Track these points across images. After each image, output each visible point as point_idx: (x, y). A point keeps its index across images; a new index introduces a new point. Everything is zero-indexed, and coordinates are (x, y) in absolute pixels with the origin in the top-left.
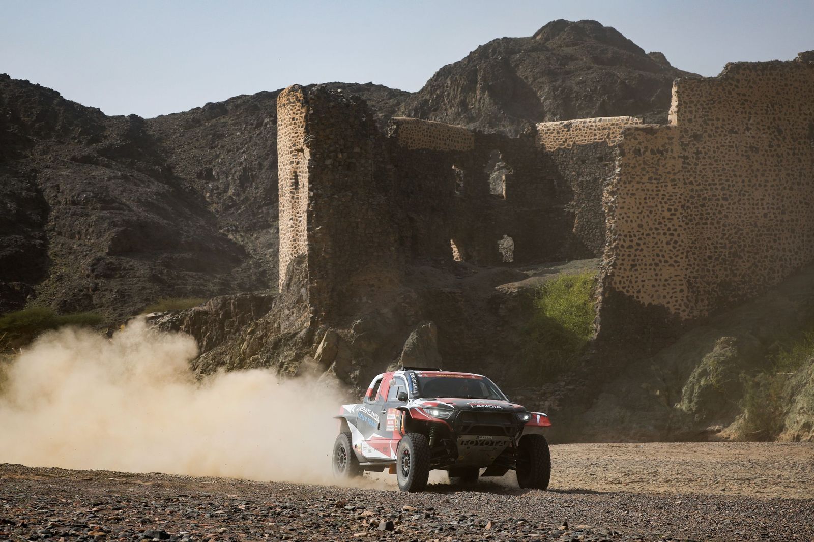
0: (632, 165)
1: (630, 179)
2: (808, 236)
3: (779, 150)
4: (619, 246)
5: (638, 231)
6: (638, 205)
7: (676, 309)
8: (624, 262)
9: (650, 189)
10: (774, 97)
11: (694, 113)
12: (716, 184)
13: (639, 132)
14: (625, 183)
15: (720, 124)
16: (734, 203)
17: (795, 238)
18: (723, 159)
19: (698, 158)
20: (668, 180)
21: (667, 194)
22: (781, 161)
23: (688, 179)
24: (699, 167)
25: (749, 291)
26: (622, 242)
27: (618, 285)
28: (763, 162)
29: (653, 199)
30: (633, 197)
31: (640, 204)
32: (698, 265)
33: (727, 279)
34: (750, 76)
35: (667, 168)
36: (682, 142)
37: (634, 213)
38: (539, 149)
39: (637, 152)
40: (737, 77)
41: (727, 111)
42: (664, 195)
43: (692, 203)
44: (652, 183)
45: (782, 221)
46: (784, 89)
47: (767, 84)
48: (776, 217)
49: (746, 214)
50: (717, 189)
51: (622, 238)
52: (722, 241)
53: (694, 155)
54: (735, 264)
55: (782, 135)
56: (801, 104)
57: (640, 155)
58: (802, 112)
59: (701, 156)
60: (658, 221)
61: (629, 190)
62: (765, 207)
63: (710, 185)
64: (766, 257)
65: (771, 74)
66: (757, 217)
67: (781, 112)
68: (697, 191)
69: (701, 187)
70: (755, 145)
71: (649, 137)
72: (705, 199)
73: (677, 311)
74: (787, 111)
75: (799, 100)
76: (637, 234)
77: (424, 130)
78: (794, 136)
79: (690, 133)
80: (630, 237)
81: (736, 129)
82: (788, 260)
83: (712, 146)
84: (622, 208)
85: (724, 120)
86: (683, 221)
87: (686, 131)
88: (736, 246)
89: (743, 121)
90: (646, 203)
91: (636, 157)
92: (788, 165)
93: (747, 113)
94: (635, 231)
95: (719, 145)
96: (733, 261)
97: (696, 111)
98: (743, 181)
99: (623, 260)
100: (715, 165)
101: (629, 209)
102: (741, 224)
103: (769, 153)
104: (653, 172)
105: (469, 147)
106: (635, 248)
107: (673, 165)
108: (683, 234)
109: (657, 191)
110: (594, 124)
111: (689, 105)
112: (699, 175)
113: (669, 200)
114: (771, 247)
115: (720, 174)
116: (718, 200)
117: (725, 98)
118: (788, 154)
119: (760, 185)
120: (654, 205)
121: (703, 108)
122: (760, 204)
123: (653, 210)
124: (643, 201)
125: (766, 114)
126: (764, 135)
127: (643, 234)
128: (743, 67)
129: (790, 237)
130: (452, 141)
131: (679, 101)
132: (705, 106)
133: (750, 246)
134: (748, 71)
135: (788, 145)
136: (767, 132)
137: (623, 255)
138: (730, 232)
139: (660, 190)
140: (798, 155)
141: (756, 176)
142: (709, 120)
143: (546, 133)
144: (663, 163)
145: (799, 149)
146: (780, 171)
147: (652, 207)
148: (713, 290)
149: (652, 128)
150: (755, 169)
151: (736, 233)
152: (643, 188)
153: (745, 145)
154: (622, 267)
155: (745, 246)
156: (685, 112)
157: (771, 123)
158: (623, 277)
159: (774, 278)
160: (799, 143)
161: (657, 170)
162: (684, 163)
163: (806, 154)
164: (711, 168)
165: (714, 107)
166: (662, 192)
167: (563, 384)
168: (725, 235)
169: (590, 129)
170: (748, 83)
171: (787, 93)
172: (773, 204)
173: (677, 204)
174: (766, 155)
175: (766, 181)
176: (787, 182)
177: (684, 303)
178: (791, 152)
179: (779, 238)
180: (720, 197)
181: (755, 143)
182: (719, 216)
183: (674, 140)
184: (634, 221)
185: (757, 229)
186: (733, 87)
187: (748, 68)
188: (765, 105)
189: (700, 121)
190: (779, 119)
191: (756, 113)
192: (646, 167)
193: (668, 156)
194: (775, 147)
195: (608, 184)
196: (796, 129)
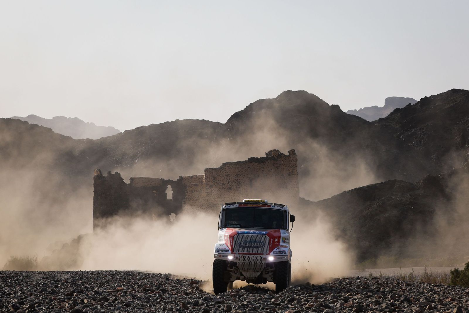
0: (190, 196)
10: (238, 173)
14: (188, 201)
15: (219, 182)
20: (202, 199)
22: (240, 192)
23: (208, 199)
34: (230, 167)
36: (207, 188)
38: (183, 185)
40: (225, 167)
41: (222, 178)
43: (210, 206)
47: (235, 169)
53: (211, 192)
55: (240, 184)
59: (212, 192)
61: (189, 203)
63: (216, 200)
65: (237, 166)
67: (240, 177)
68: (211, 202)
70: (231, 188)
71: (196, 187)
72: (214, 205)
74: (242, 177)
75: (247, 173)
78: (245, 184)
79: (209, 185)
81: (225, 183)
84: (187, 208)
87: (208, 185)
89: (227, 181)
90: (195, 207)
91: (192, 193)
92: (243, 193)
93: (229, 178)
95: (219, 188)
97: (211, 179)
98: (227, 199)
100: (217, 195)
103: (236, 190)
104: (197, 197)
105: (160, 185)
107: (204, 195)
109: (199, 203)
110: (199, 176)
111: (209, 177)
112: (212, 198)
115: (219, 197)
117: (221, 174)
119: (233, 200)
125: (235, 178)
128: (227, 164)
130: (153, 183)
131: (205, 176)
132: (214, 177)
134: (229, 165)
135: (243, 187)
136: (235, 184)
141: (231, 197)
142: (215, 181)
143: (185, 179)
144: (201, 195)
146: (240, 195)
149: (197, 184)
152: (194, 202)
156: (208, 179)
161: (199, 197)
162: (207, 194)
165: (217, 177)
169: (198, 178)
170: (229, 169)
171: (242, 171)
175: (235, 199)
183: (204, 187)
186: (224, 170)
187: (229, 164)
188: (235, 175)
189: (212, 181)
190: (240, 179)
191: (231, 178)
192: (195, 196)
193: (202, 192)
194: (238, 188)
195: (183, 201)
196: (246, 182)
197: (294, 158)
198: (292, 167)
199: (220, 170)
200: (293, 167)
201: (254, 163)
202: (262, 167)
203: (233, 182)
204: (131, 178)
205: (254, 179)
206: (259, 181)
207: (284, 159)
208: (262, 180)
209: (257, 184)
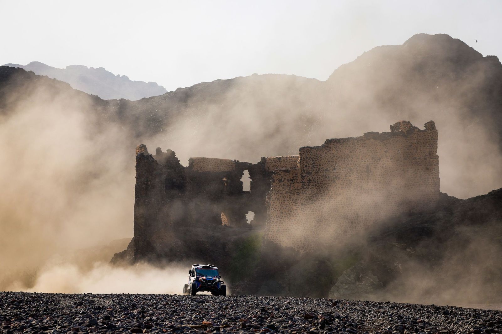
0: (278, 186)
1: (277, 192)
3: (350, 178)
4: (272, 222)
5: (281, 215)
6: (281, 204)
7: (298, 249)
9: (286, 197)
10: (349, 154)
13: (282, 172)
14: (274, 194)
15: (321, 167)
18: (321, 183)
19: (310, 183)
20: (295, 192)
21: (295, 199)
23: (304, 192)
24: (310, 187)
26: (273, 220)
27: (271, 238)
28: (342, 183)
29: (288, 201)
30: (278, 200)
34: (336, 145)
35: (294, 187)
36: (302, 176)
37: (279, 207)
38: (267, 170)
39: (280, 180)
40: (330, 146)
41: (325, 161)
42: (292, 199)
44: (287, 194)
48: (348, 208)
49: (333, 207)
51: (273, 218)
52: (320, 219)
53: (308, 182)
55: (352, 171)
56: (363, 157)
57: (282, 182)
58: (363, 160)
59: (311, 181)
60: (290, 210)
61: (276, 197)
62: (343, 204)
63: (315, 194)
65: (347, 144)
66: (338, 208)
67: (352, 161)
68: (309, 197)
69: (311, 195)
71: (286, 174)
72: (312, 200)
73: (298, 250)
74: (355, 160)
75: (362, 155)
77: (207, 162)
78: (358, 171)
79: (306, 172)
80: (277, 217)
81: (329, 169)
83: (317, 177)
84: (273, 205)
85: (323, 165)
86: (302, 210)
87: (304, 171)
89: (332, 166)
91: (280, 183)
92: (355, 184)
93: (335, 162)
94: (279, 215)
95: (320, 176)
97: (309, 162)
99: (273, 228)
100: (318, 186)
101: (276, 205)
102: (330, 211)
103: (345, 179)
104: (288, 189)
105: (232, 169)
106: (279, 222)
107: (297, 186)
108: (302, 216)
109: (290, 197)
110: (291, 159)
111: (305, 159)
112: (310, 190)
113: (295, 201)
117: (324, 155)
118: (355, 179)
120: (288, 203)
121: (313, 161)
123: (288, 205)
124: (283, 202)
125: (344, 162)
126: (343, 172)
127: (283, 216)
128: (333, 141)
130: (222, 167)
131: (301, 157)
132: (313, 159)
134: (336, 143)
135: (355, 176)
136: (344, 170)
137: (273, 225)
139: (291, 197)
140: (360, 180)
142: (315, 165)
143: (270, 162)
144: (293, 185)
145: (361, 177)
149: (288, 170)
152: (283, 195)
153: (333, 176)
156: (304, 162)
157: (347, 166)
158: (273, 235)
160: (361, 175)
161: (290, 188)
162: (302, 185)
163: (364, 180)
164: (316, 187)
165: (318, 160)
167: (246, 281)
168: (322, 216)
169: (289, 161)
170: (336, 148)
171: (355, 152)
172: (347, 202)
173: (299, 203)
174: (343, 181)
176: (354, 192)
177: (302, 246)
178: (356, 179)
181: (338, 175)
183: (298, 175)
184: (278, 211)
185: (338, 213)
186: (328, 150)
187: (336, 141)
188: (343, 158)
189: (311, 166)
190: (351, 164)
191: (339, 162)
192: (284, 187)
193: (295, 182)
194: (348, 177)
195: (268, 195)
196: (360, 168)
197: (433, 134)
199: (322, 149)
200: (430, 147)
201: (373, 140)
202: (385, 146)
203: (340, 168)
204: (191, 158)
205: (372, 163)
206: (381, 166)
207: (418, 136)
208: (385, 165)
209: (377, 172)
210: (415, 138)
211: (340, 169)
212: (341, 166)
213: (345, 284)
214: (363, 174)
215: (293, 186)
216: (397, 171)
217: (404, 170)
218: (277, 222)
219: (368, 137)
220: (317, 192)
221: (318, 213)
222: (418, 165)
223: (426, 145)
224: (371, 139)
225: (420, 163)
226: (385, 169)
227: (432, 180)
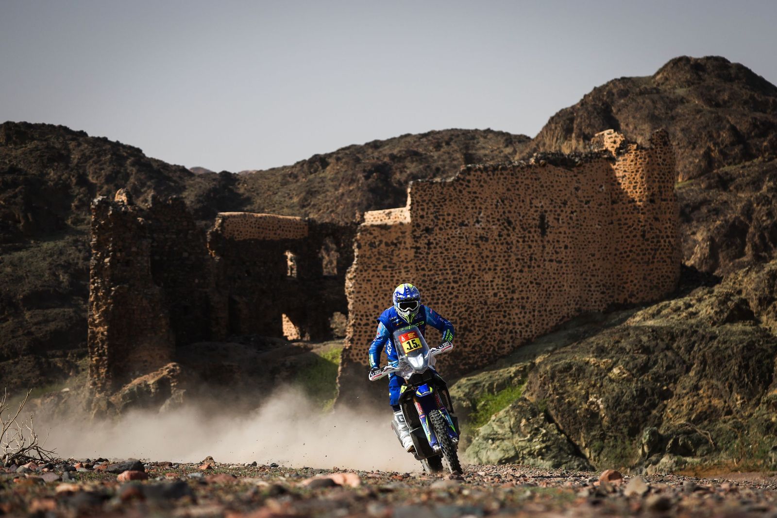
0: (367, 256)
1: (366, 268)
2: (539, 311)
3: (508, 238)
4: (357, 324)
6: (374, 289)
8: (361, 338)
9: (385, 276)
10: (505, 193)
11: (426, 210)
12: (446, 270)
13: (374, 228)
14: (361, 271)
16: (464, 286)
17: (525, 313)
18: (453, 248)
19: (429, 248)
20: (401, 267)
22: (511, 248)
23: (420, 266)
24: (431, 256)
25: (480, 359)
26: (359, 321)
27: (355, 357)
28: (493, 249)
29: (388, 283)
30: (369, 283)
31: (376, 288)
32: (430, 339)
33: (458, 350)
34: (481, 176)
35: (400, 257)
36: (415, 236)
37: (370, 296)
39: (372, 245)
40: (468, 178)
41: (458, 207)
43: (425, 286)
44: (386, 271)
45: (512, 299)
46: (514, 186)
47: (498, 183)
48: (506, 296)
49: (475, 294)
50: (447, 273)
51: (359, 317)
52: (453, 318)
53: (426, 246)
54: (465, 336)
55: (512, 226)
56: (532, 199)
57: (375, 247)
58: (533, 205)
59: (432, 246)
61: (365, 277)
62: (495, 288)
63: (441, 270)
64: (496, 330)
65: (502, 174)
66: (487, 296)
67: (511, 206)
68: (428, 276)
69: (432, 272)
70: (485, 235)
71: (383, 232)
72: (436, 282)
74: (517, 205)
75: (530, 195)
76: (373, 314)
78: (524, 226)
79: (422, 227)
80: (367, 316)
81: (466, 222)
82: (518, 331)
83: (443, 237)
84: (359, 292)
85: (454, 215)
87: (418, 225)
88: (466, 321)
89: (473, 216)
90: (381, 287)
91: (371, 249)
92: (518, 251)
93: (478, 208)
94: (371, 311)
95: (450, 237)
96: (463, 335)
97: (428, 209)
98: (473, 266)
99: (360, 336)
100: (446, 254)
101: (365, 293)
102: (471, 303)
103: (498, 241)
104: (387, 261)
105: (303, 235)
106: (371, 325)
107: (406, 255)
109: (391, 277)
111: (421, 203)
112: (431, 262)
114: (501, 322)
115: (451, 260)
116: (449, 283)
117: (456, 196)
118: (518, 241)
119: (490, 269)
120: (388, 289)
121: (435, 206)
122: (490, 285)
123: (388, 293)
124: (378, 286)
125: (496, 208)
126: (494, 227)
129: (521, 313)
130: (283, 230)
131: (413, 200)
132: (436, 204)
133: (480, 321)
134: (479, 173)
135: (518, 234)
136: (497, 224)
137: (360, 332)
138: (460, 310)
139: (394, 277)
140: (528, 242)
141: (486, 262)
142: (440, 215)
144: (398, 253)
145: (529, 237)
146: (509, 256)
147: (386, 291)
148: (444, 359)
149: (386, 225)
150: (485, 256)
151: (466, 311)
152: (378, 274)
153: (475, 235)
154: (359, 342)
155: (475, 321)
156: (418, 210)
157: (501, 216)
158: (360, 350)
159: (504, 348)
160: (530, 232)
161: (391, 259)
162: (416, 253)
163: (536, 241)
164: (441, 256)
165: (445, 204)
166: (396, 278)
168: (455, 312)
170: (479, 183)
171: (518, 189)
174: (495, 244)
175: (496, 266)
176: (517, 265)
178: (521, 240)
179: (509, 314)
180: (451, 281)
181: (485, 233)
182: (450, 297)
183: (407, 234)
184: (370, 303)
185: (486, 307)
186: (464, 186)
187: (480, 170)
188: (495, 201)
189: (432, 217)
190: (509, 212)
191: (486, 208)
192: (381, 257)
193: (402, 247)
194: (505, 236)
195: (349, 272)
196: (527, 219)
197: (665, 154)
198: (661, 180)
199: (453, 184)
200: (661, 178)
201: (551, 167)
202: (575, 178)
203: (490, 219)
205: (551, 211)
206: (567, 216)
207: (638, 158)
208: (575, 214)
209: (561, 227)
210: (632, 161)
211: (488, 221)
212: (491, 216)
213: (493, 440)
214: (533, 230)
215: (397, 256)
216: (599, 225)
217: (612, 223)
218: (367, 324)
219: (541, 161)
220: (444, 266)
221: (446, 307)
222: (638, 213)
223: (652, 175)
224: (549, 165)
225: (642, 209)
226: (576, 222)
227: (665, 241)
